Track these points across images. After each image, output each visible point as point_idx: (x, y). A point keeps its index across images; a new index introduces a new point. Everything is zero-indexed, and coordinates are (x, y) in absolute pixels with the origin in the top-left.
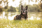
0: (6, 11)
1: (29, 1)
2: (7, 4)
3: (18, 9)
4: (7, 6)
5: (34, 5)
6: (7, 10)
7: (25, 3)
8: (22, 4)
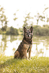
0: (3, 34)
1: (38, 20)
2: (6, 23)
3: (21, 31)
4: (6, 27)
5: (44, 26)
6: (5, 32)
7: (31, 23)
8: (27, 24)
